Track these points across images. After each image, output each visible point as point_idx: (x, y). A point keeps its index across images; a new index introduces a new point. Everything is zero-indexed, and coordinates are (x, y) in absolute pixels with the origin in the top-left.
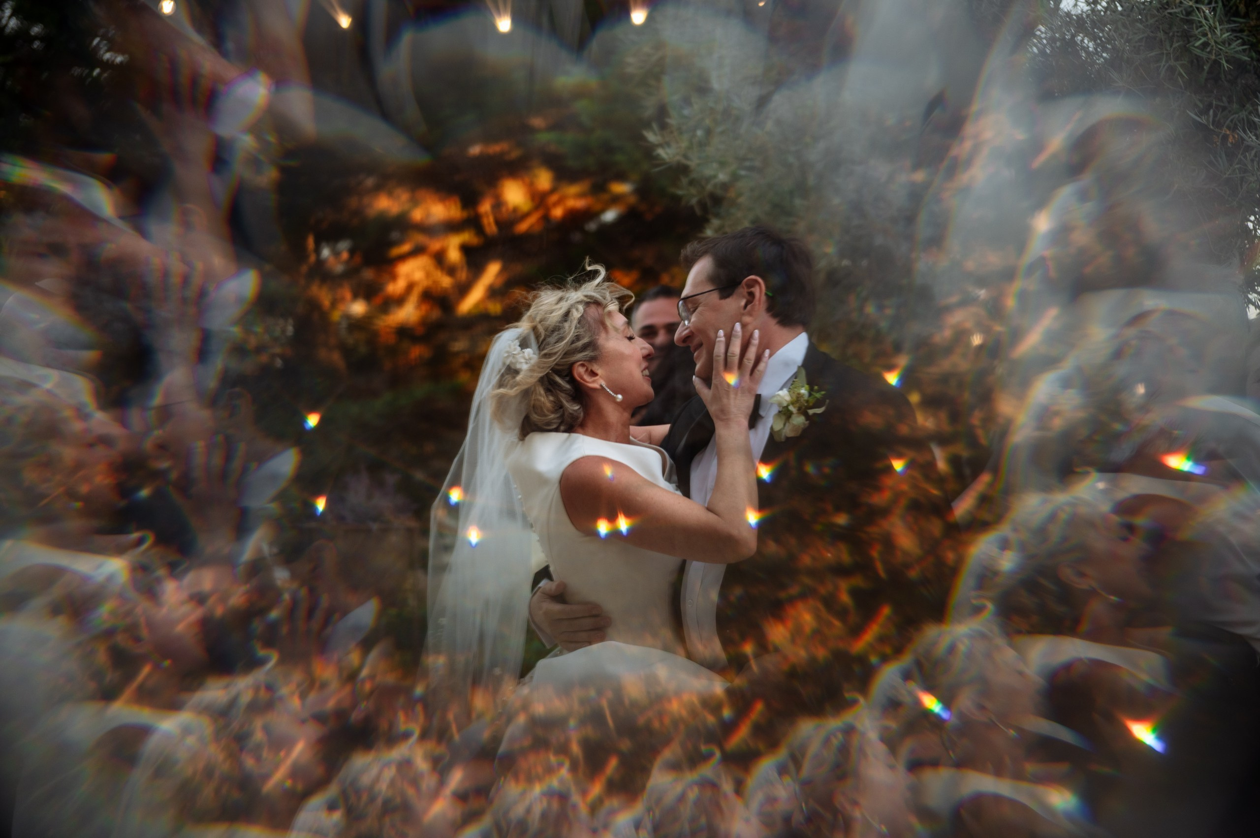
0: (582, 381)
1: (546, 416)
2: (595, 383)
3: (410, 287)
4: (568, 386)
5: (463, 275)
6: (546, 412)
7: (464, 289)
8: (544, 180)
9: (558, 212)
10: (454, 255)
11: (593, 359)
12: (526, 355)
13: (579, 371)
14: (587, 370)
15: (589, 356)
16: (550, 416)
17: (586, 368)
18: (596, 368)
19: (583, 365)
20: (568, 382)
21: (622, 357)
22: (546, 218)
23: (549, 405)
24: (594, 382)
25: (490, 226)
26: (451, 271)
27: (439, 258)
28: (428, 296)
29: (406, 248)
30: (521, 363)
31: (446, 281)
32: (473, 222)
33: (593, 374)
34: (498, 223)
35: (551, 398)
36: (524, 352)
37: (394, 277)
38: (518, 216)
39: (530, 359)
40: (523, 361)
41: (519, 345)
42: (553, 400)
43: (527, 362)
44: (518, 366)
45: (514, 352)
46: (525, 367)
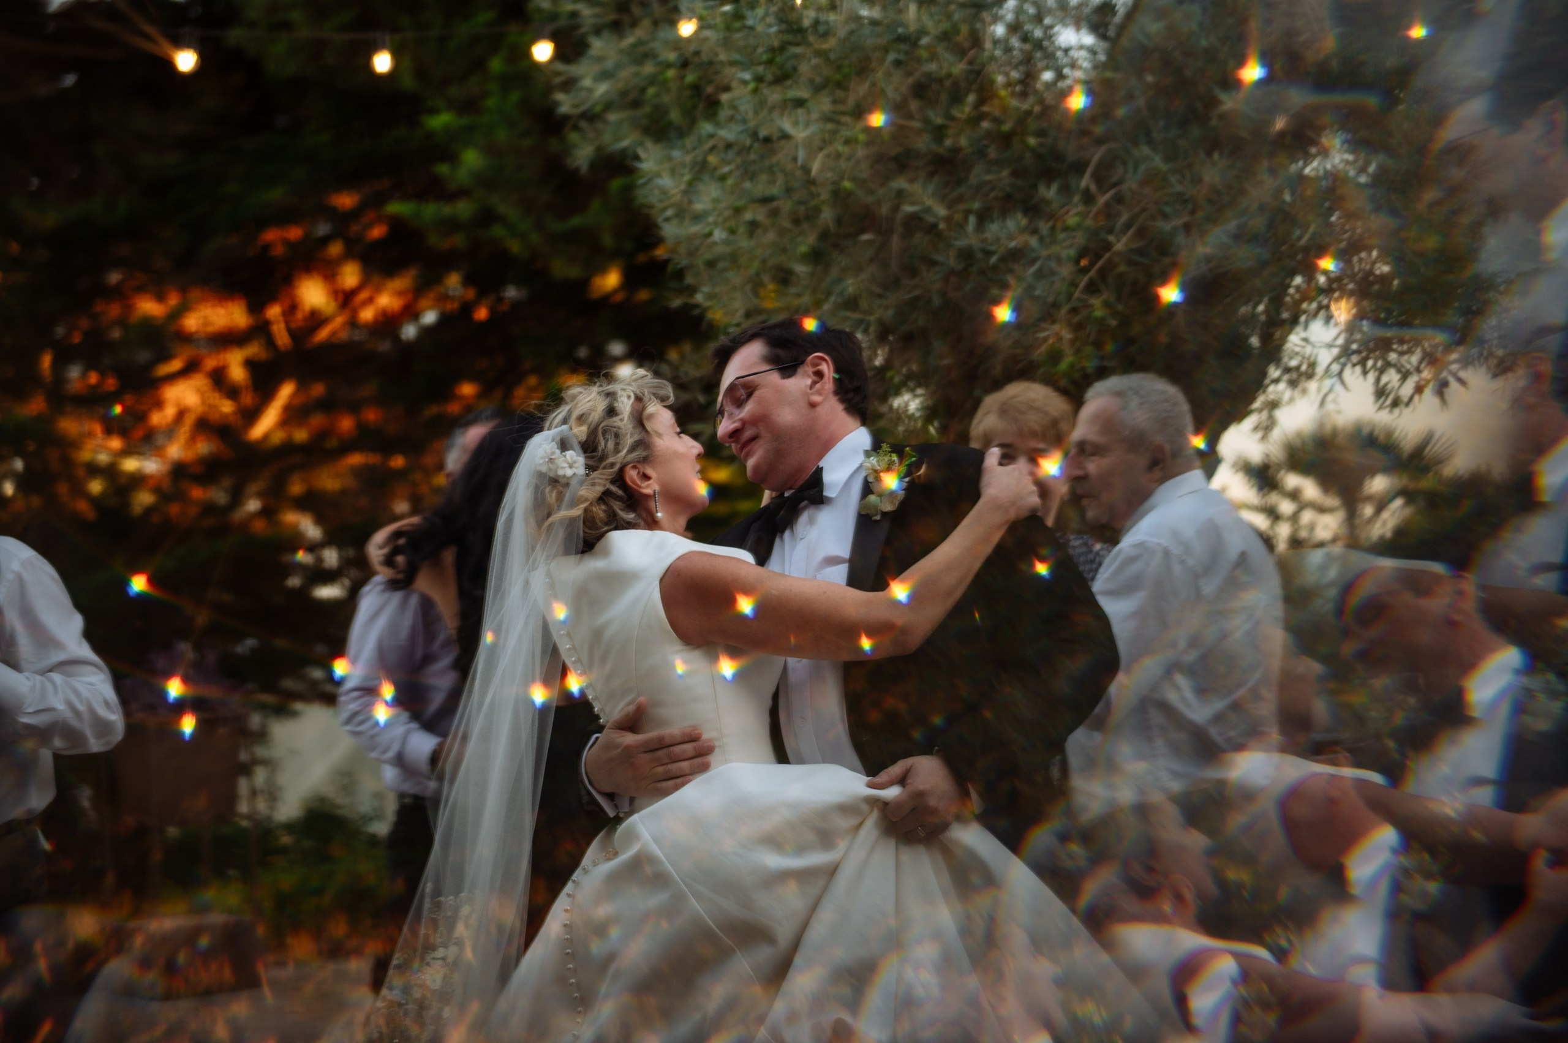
0: (634, 486)
1: (597, 528)
2: (649, 488)
3: (181, 414)
4: (620, 492)
5: (248, 399)
6: (600, 524)
7: (252, 415)
8: (350, 276)
9: (367, 315)
10: (237, 373)
11: (645, 460)
12: (568, 457)
13: (632, 474)
14: (639, 473)
15: (642, 456)
16: (603, 528)
17: (637, 470)
18: (650, 471)
19: (634, 467)
20: (619, 487)
21: (676, 455)
22: (353, 323)
23: (602, 515)
24: (648, 486)
25: (282, 337)
26: (232, 392)
27: (219, 378)
28: (204, 425)
29: (176, 365)
30: (564, 468)
31: (227, 407)
32: (260, 330)
33: (647, 477)
34: (290, 331)
35: (603, 507)
36: (565, 456)
37: (159, 404)
38: (316, 319)
39: (575, 462)
40: (566, 465)
41: (558, 448)
42: (606, 509)
43: (571, 467)
44: (561, 472)
45: (553, 457)
46: (569, 472)
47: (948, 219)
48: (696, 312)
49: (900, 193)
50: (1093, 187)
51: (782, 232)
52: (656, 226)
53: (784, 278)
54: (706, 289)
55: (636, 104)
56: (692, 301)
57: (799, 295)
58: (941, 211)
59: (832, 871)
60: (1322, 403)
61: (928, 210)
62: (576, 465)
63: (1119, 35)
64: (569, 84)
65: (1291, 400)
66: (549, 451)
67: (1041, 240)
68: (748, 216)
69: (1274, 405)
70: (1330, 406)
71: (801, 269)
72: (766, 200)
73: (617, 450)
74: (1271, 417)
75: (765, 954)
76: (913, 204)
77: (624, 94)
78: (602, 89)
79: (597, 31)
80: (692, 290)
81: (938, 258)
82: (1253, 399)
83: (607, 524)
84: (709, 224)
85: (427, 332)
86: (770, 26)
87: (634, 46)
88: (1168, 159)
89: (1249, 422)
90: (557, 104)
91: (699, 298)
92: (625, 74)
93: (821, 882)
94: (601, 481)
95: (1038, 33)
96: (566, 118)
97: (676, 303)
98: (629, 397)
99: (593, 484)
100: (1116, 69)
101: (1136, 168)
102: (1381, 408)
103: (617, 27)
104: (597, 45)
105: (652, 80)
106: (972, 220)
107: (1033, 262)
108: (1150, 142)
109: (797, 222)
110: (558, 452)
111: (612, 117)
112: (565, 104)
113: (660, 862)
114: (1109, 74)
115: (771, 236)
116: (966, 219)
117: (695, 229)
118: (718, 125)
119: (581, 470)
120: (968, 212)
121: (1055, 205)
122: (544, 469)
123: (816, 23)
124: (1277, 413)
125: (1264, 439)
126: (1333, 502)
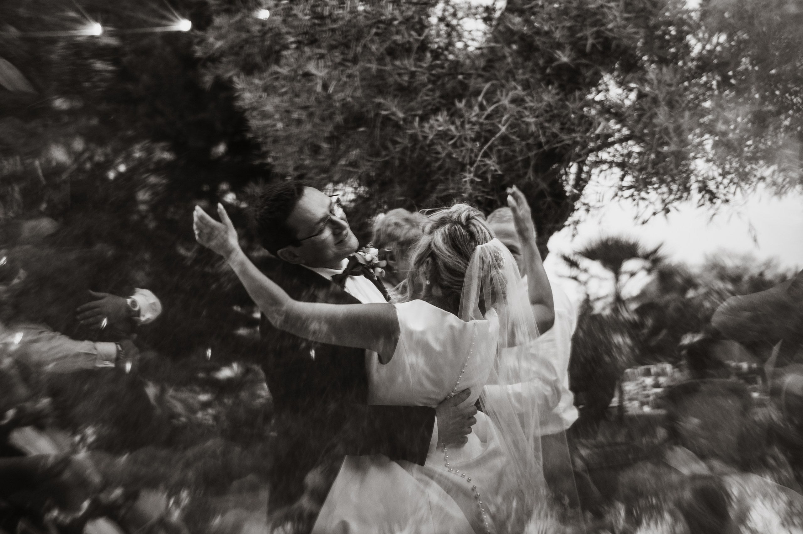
8: (78, 144)
9: (88, 166)
10: (17, 196)
22: (81, 170)
25: (40, 177)
34: (44, 174)
38: (60, 168)
47: (405, 120)
48: (267, 167)
49: (379, 105)
50: (485, 103)
51: (315, 125)
52: (247, 120)
53: (316, 150)
54: (273, 154)
55: (237, 54)
56: (265, 161)
57: (324, 160)
58: (401, 115)
60: (600, 223)
61: (394, 114)
63: (498, 25)
64: (202, 41)
65: (586, 220)
67: (457, 128)
68: (295, 116)
69: (577, 223)
71: (325, 146)
72: (306, 108)
74: (575, 229)
76: (386, 110)
77: (231, 48)
78: (219, 44)
79: (218, 13)
80: (265, 155)
81: (399, 139)
82: (566, 220)
84: (275, 120)
85: (120, 175)
86: (306, 15)
87: (236, 22)
88: (524, 90)
89: (564, 231)
90: (195, 52)
91: (269, 160)
92: (232, 36)
95: (454, 22)
96: (199, 59)
97: (257, 162)
100: (497, 41)
101: (507, 95)
102: (636, 224)
103: (229, 12)
104: (218, 21)
105: (246, 41)
106: (417, 119)
107: (452, 139)
108: (515, 80)
109: (323, 119)
111: (224, 60)
112: (199, 52)
114: (492, 44)
115: (309, 127)
116: (414, 119)
117: (267, 122)
118: (280, 67)
120: (415, 116)
121: (463, 111)
123: (331, 14)
124: (579, 227)
125: (572, 241)
126: (609, 275)
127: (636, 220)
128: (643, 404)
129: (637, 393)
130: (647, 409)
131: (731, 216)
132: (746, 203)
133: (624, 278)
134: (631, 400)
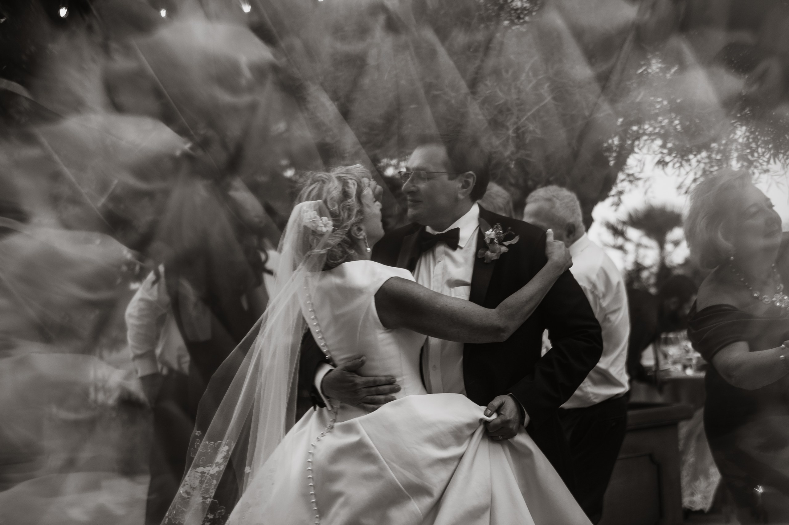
0: (355, 236)
1: (336, 260)
4: (349, 241)
6: (337, 258)
11: (362, 221)
12: (324, 220)
13: (355, 229)
14: (358, 228)
15: (360, 219)
18: (362, 226)
20: (349, 238)
23: (339, 253)
30: (321, 227)
33: (360, 230)
39: (328, 224)
40: (323, 225)
41: (317, 215)
42: (342, 250)
43: (325, 226)
44: (319, 229)
45: (314, 220)
46: (324, 230)
59: (460, 458)
60: (646, 193)
62: (328, 225)
65: (630, 191)
66: (313, 216)
69: (620, 193)
70: (650, 194)
73: (349, 216)
74: (620, 199)
75: (428, 501)
82: (610, 189)
83: (341, 258)
89: (609, 201)
93: (456, 463)
94: (341, 235)
98: (354, 184)
99: (335, 237)
102: (679, 194)
110: (318, 217)
113: (372, 448)
119: (330, 228)
122: (309, 226)
124: (623, 197)
125: (616, 210)
126: (652, 243)
127: (680, 190)
128: (685, 367)
129: (681, 358)
130: (690, 372)
131: (770, 186)
132: (786, 172)
133: (669, 247)
134: (675, 363)
